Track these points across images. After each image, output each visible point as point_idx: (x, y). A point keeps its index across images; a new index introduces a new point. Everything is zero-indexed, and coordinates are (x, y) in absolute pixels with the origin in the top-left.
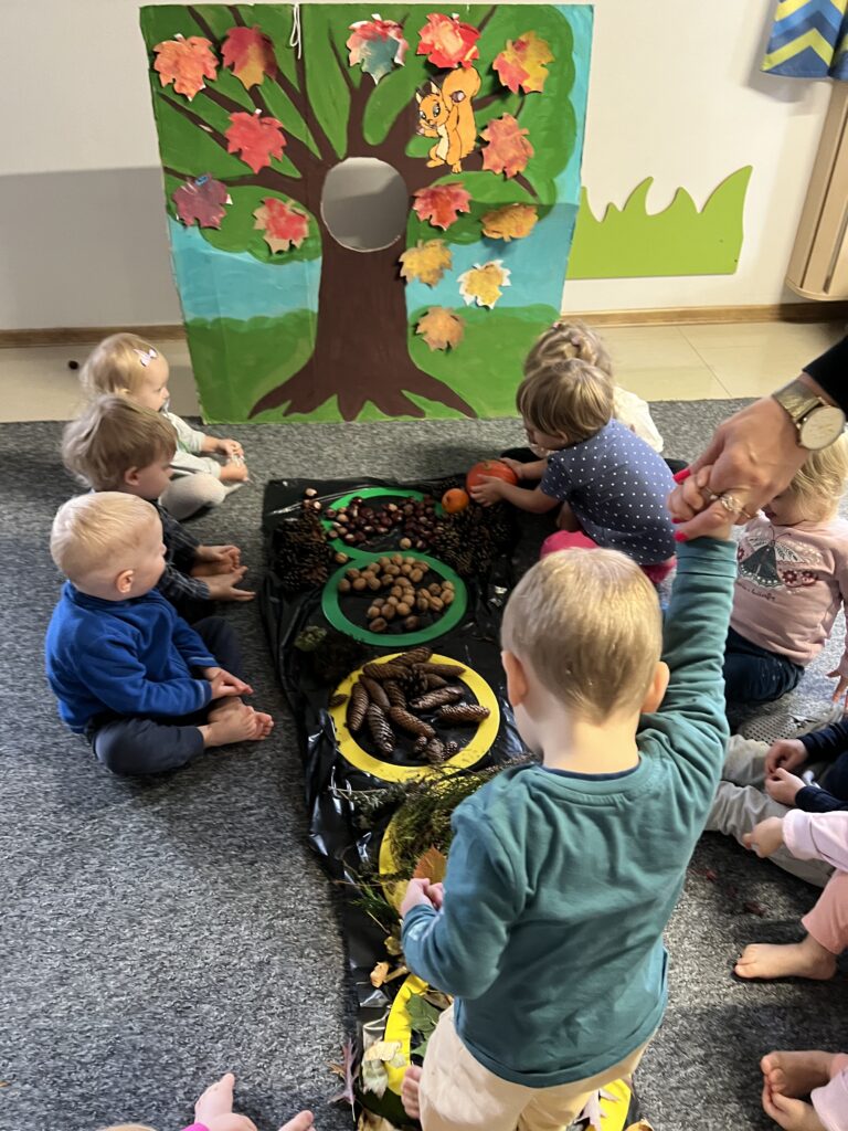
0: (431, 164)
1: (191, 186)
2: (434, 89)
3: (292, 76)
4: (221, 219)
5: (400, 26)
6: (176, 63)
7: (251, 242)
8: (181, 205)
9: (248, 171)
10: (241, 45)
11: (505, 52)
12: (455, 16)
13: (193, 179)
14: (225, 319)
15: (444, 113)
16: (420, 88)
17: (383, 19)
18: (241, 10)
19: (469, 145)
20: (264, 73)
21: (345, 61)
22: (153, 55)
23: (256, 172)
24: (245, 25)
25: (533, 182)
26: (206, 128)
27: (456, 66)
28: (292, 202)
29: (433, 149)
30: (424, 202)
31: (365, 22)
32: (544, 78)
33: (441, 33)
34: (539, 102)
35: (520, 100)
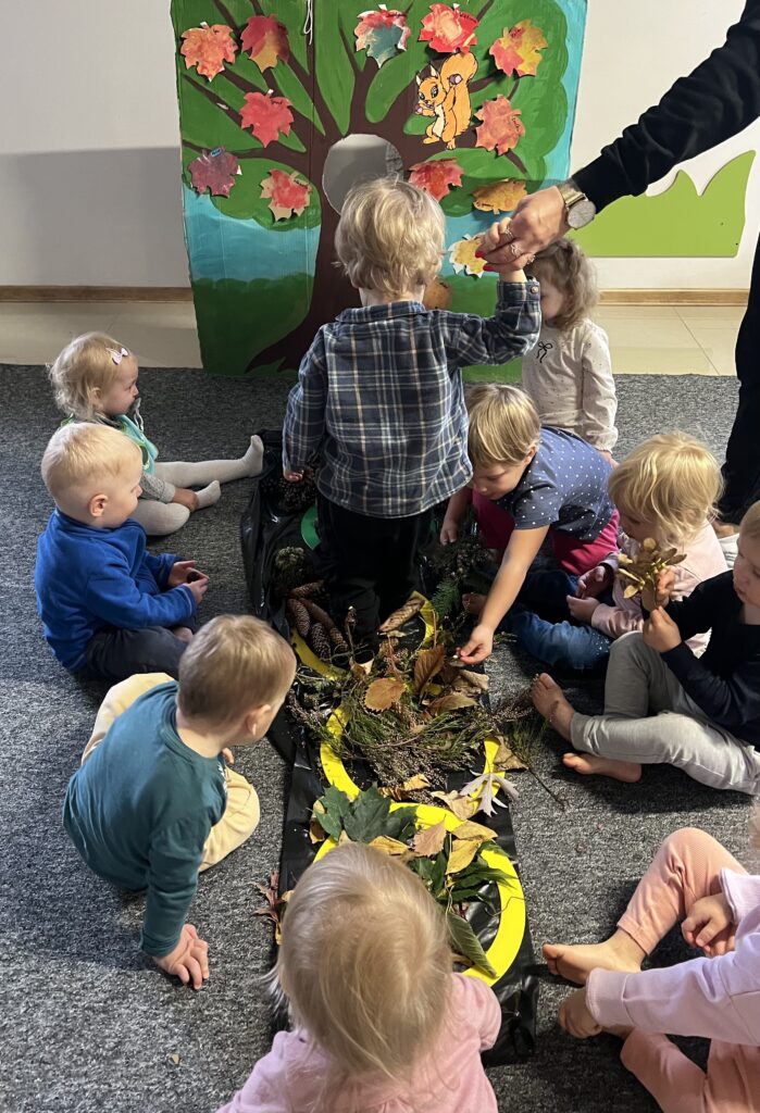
0: (427, 141)
1: (205, 158)
2: (433, 72)
3: (303, 60)
4: (231, 189)
5: (404, 15)
6: (200, 48)
7: (258, 210)
8: (196, 174)
9: (258, 145)
10: (259, 32)
11: (501, 39)
12: (456, 6)
13: (208, 152)
14: (229, 280)
15: (441, 95)
16: (421, 70)
17: (387, 9)
19: (464, 124)
20: (278, 58)
21: (352, 47)
22: (180, 40)
23: (265, 145)
24: (262, 14)
25: (523, 159)
26: (224, 107)
27: (455, 51)
28: (296, 173)
29: (430, 127)
30: (419, 176)
31: (372, 12)
32: (538, 63)
33: (442, 21)
34: (532, 84)
35: (514, 83)
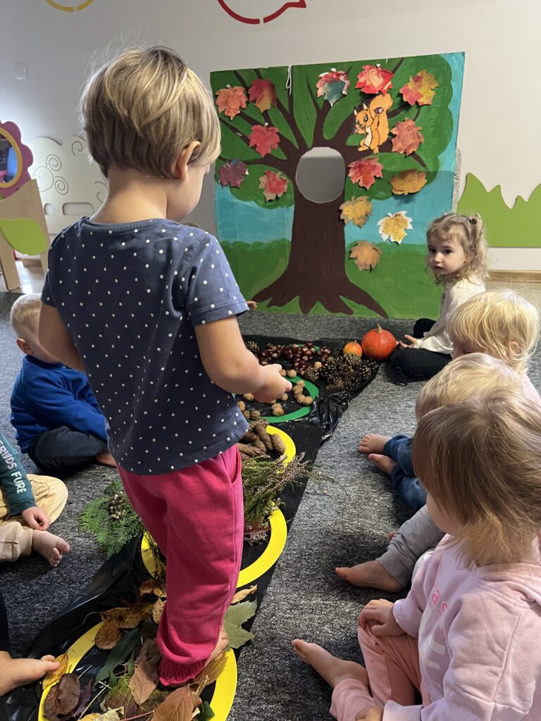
0: (360, 149)
1: (228, 165)
2: (365, 107)
3: (286, 105)
4: (242, 183)
5: (347, 74)
6: (227, 101)
7: (257, 196)
8: (222, 175)
9: (257, 157)
10: (260, 90)
11: (409, 84)
12: (378, 65)
13: (230, 162)
14: (239, 242)
15: (370, 121)
16: (357, 107)
17: (337, 71)
18: (261, 71)
19: (384, 138)
20: (271, 104)
21: (315, 95)
22: (215, 97)
23: (263, 156)
24: (262, 78)
25: (424, 158)
26: (240, 135)
28: (280, 173)
29: (362, 141)
30: (355, 171)
31: (327, 73)
32: (432, 96)
33: (370, 76)
34: (429, 111)
35: (417, 111)
